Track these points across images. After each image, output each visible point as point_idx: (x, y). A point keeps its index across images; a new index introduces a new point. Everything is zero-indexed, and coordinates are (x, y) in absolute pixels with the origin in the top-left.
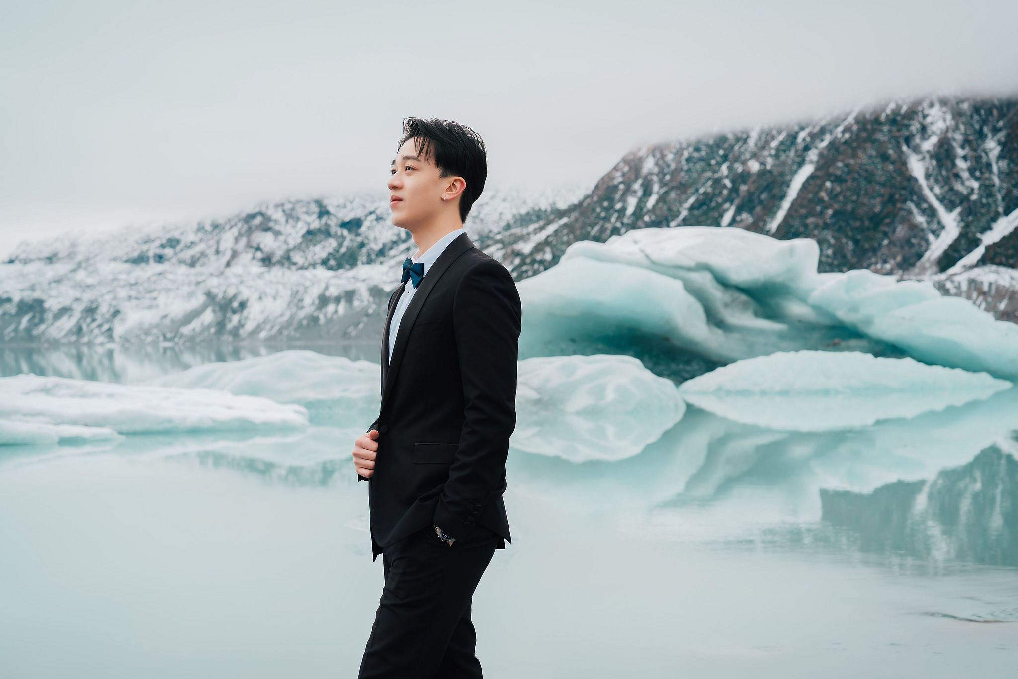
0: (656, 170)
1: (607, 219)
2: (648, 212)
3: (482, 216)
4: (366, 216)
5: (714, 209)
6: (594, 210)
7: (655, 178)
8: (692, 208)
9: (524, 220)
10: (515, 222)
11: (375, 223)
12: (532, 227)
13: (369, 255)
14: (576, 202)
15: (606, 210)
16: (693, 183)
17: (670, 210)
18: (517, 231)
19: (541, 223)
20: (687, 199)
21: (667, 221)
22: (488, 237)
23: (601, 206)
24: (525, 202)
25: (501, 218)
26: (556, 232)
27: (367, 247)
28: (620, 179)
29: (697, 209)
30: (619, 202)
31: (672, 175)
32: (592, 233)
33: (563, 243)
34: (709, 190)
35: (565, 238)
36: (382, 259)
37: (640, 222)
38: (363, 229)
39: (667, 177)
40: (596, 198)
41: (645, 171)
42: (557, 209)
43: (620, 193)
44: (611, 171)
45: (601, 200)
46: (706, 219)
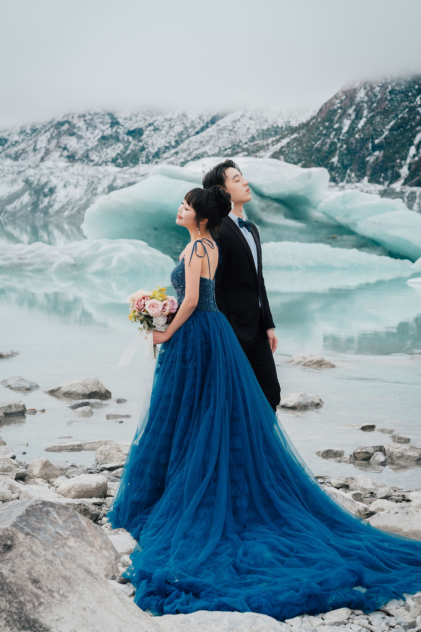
0: (366, 99)
1: (327, 135)
2: (358, 131)
3: (235, 129)
4: (147, 127)
5: (408, 130)
6: (318, 128)
7: (365, 105)
8: (391, 130)
9: (265, 134)
10: (258, 136)
11: (153, 132)
12: (270, 140)
13: (147, 157)
14: (305, 122)
15: (327, 128)
16: (393, 111)
17: (375, 130)
18: (260, 142)
19: (278, 137)
20: (389, 122)
21: (372, 138)
22: (238, 146)
23: (323, 126)
24: (266, 121)
25: (248, 132)
26: (288, 143)
27: (147, 150)
28: (339, 105)
29: (396, 130)
30: (337, 122)
31: (378, 103)
32: (316, 146)
33: (292, 153)
34: (406, 115)
35: (295, 149)
36: (157, 160)
37: (352, 139)
38: (144, 136)
39: (375, 105)
40: (319, 120)
41: (358, 99)
42: (290, 127)
43: (338, 116)
44: (332, 99)
45: (324, 121)
46: (403, 138)
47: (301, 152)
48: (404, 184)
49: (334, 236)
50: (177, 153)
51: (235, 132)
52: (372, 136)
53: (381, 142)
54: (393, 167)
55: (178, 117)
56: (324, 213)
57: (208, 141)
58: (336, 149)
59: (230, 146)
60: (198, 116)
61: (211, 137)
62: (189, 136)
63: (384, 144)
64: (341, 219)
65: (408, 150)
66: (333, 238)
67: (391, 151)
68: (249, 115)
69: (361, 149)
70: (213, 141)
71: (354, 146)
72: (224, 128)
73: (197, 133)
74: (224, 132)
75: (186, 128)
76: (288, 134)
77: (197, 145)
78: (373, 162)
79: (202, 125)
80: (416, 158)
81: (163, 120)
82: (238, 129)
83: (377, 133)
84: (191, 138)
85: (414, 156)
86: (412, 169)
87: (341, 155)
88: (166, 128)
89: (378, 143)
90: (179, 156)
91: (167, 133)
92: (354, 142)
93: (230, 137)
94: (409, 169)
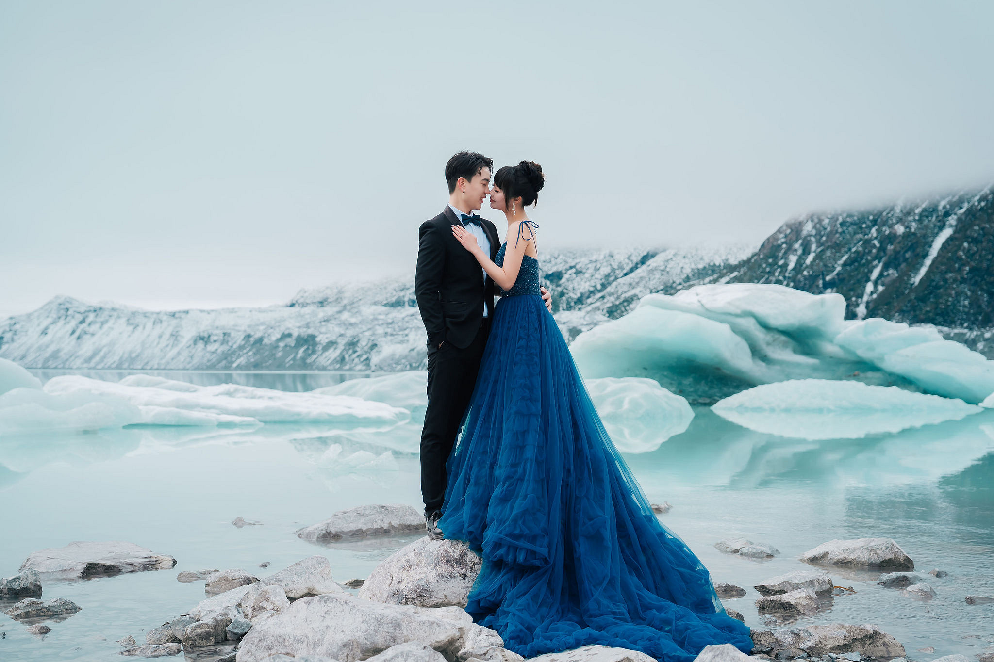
0: (814, 232)
1: (771, 273)
2: (807, 267)
3: (668, 269)
4: (567, 270)
5: (864, 265)
6: (760, 266)
7: (813, 239)
8: (845, 265)
9: (701, 273)
10: (693, 275)
11: (574, 276)
12: (707, 280)
13: (568, 303)
14: (745, 259)
15: (770, 265)
16: (846, 244)
17: (825, 266)
19: (715, 276)
20: (841, 257)
21: (823, 275)
23: (767, 262)
24: (702, 259)
25: (682, 271)
27: (567, 296)
28: (783, 240)
29: (850, 265)
30: (782, 259)
31: (828, 236)
34: (860, 249)
36: (580, 306)
37: (799, 276)
38: (564, 280)
39: (824, 238)
40: (762, 256)
41: (804, 233)
42: (729, 264)
43: (783, 251)
44: (775, 234)
45: (767, 257)
46: (858, 274)
50: (603, 297)
51: (668, 272)
52: (822, 272)
53: (833, 279)
55: (605, 258)
57: (637, 283)
59: (662, 287)
60: (626, 256)
61: (642, 278)
62: (616, 279)
63: (837, 281)
65: (865, 287)
67: (845, 288)
68: (682, 253)
69: (811, 287)
70: (644, 282)
72: (656, 269)
73: (626, 274)
74: (655, 272)
75: (613, 270)
76: (727, 273)
77: (625, 288)
79: (631, 266)
80: (875, 296)
81: (587, 262)
82: (671, 268)
83: (829, 269)
84: (619, 280)
85: (872, 293)
86: (870, 308)
88: (591, 271)
89: (831, 280)
90: (605, 300)
91: (592, 276)
92: (802, 279)
93: (662, 277)
94: (867, 307)
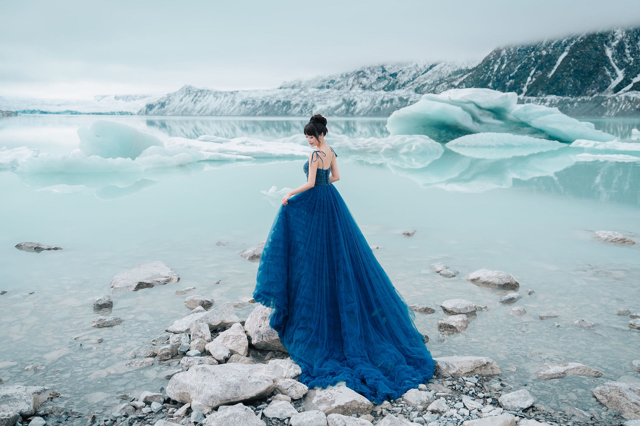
0: (506, 54)
1: (486, 73)
2: (502, 70)
3: (441, 71)
4: (399, 72)
5: (527, 69)
6: (482, 70)
7: (506, 57)
8: (519, 69)
9: (456, 73)
10: (452, 74)
11: (402, 74)
12: (458, 76)
13: (399, 86)
14: (475, 66)
15: (486, 69)
16: (520, 60)
17: (510, 69)
18: (453, 77)
19: (462, 74)
20: (518, 65)
21: (509, 73)
22: (443, 79)
23: (485, 68)
24: (456, 67)
25: (447, 72)
26: (467, 78)
27: (399, 83)
28: (492, 58)
29: (521, 69)
30: (491, 66)
31: (512, 56)
32: (481, 78)
33: (469, 82)
34: (526, 62)
35: (470, 80)
36: (404, 87)
37: (499, 74)
38: (398, 76)
39: (510, 57)
40: (483, 65)
41: (502, 55)
42: (468, 69)
43: (492, 63)
44: (489, 55)
45: (485, 66)
46: (524, 73)
47: (473, 81)
48: (525, 95)
49: (519, 128)
50: (413, 84)
51: (441, 73)
53: (514, 75)
54: (519, 87)
55: (414, 66)
56: (514, 116)
57: (428, 78)
58: (491, 80)
59: (439, 79)
60: (423, 66)
61: (430, 76)
62: (419, 76)
64: (523, 119)
65: (527, 79)
66: (518, 129)
67: (518, 79)
68: (448, 64)
69: (503, 79)
70: (431, 77)
71: (500, 78)
72: (436, 71)
73: (423, 74)
74: (436, 73)
75: (418, 72)
76: (467, 73)
77: (423, 80)
78: (509, 85)
79: (425, 70)
81: (406, 68)
82: (443, 71)
83: (512, 71)
84: (420, 76)
85: (530, 82)
86: (529, 88)
87: (493, 82)
88: (408, 72)
89: (512, 76)
90: (414, 85)
91: (409, 74)
93: (439, 75)
94: (527, 88)
